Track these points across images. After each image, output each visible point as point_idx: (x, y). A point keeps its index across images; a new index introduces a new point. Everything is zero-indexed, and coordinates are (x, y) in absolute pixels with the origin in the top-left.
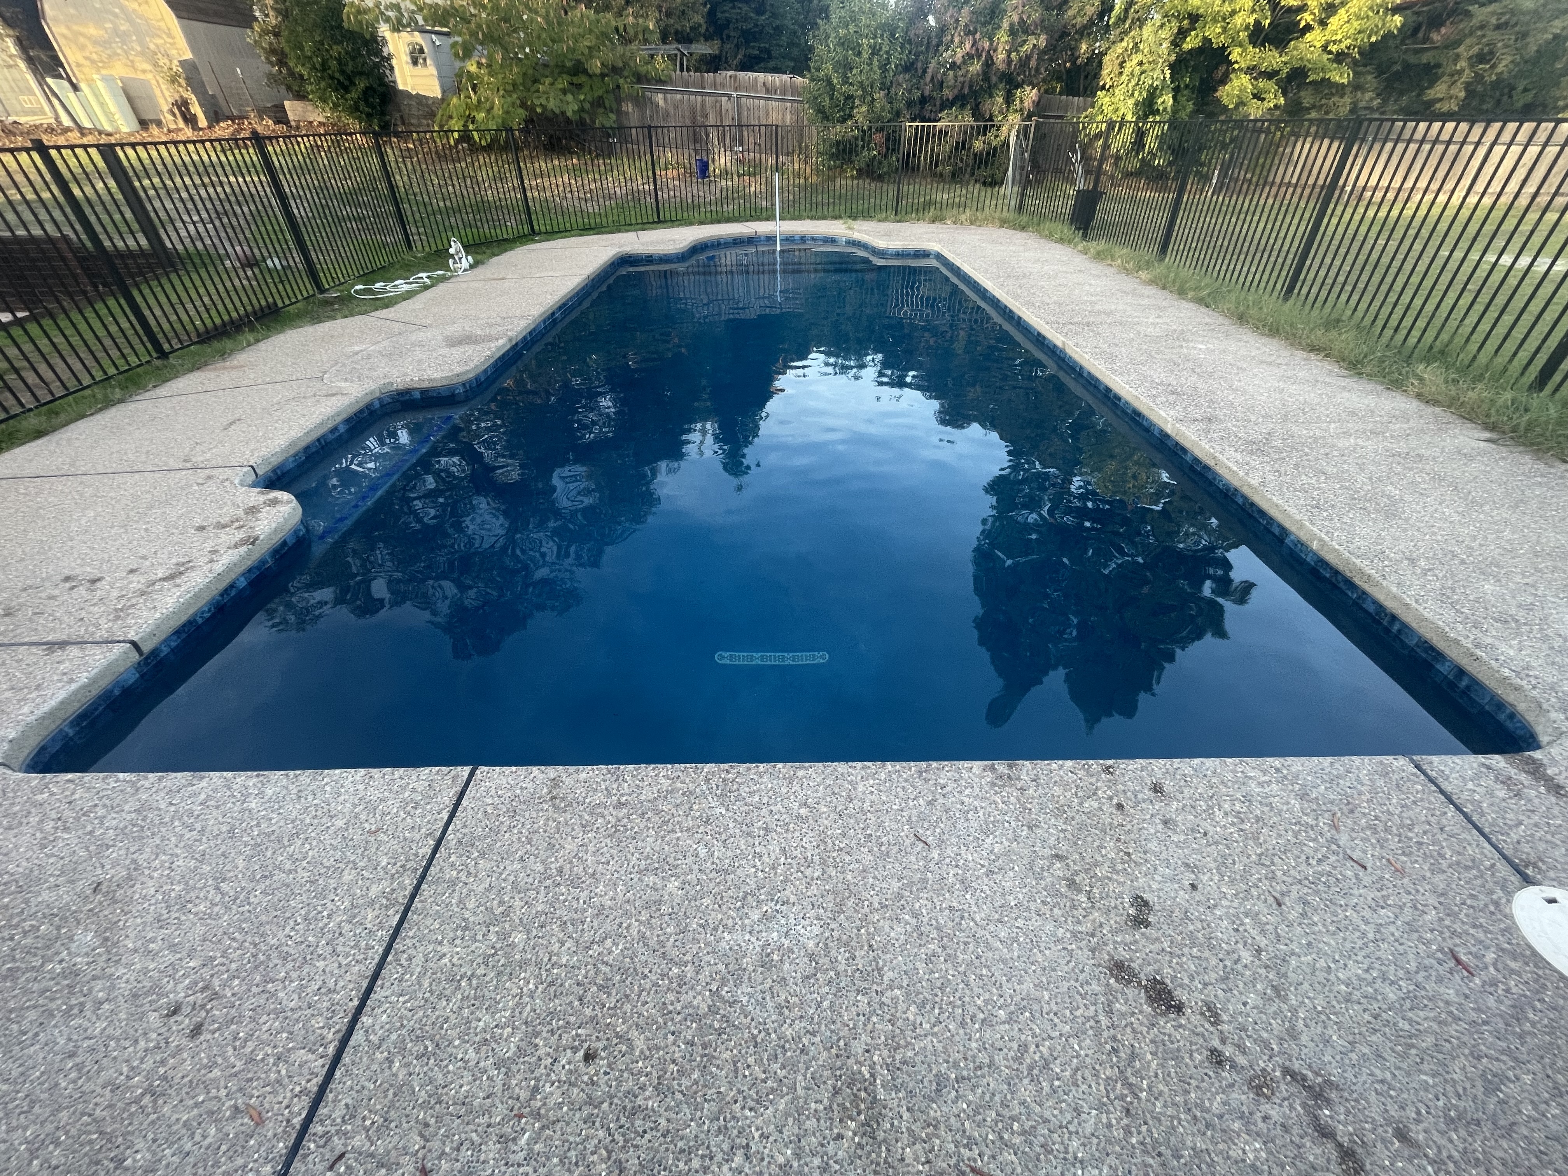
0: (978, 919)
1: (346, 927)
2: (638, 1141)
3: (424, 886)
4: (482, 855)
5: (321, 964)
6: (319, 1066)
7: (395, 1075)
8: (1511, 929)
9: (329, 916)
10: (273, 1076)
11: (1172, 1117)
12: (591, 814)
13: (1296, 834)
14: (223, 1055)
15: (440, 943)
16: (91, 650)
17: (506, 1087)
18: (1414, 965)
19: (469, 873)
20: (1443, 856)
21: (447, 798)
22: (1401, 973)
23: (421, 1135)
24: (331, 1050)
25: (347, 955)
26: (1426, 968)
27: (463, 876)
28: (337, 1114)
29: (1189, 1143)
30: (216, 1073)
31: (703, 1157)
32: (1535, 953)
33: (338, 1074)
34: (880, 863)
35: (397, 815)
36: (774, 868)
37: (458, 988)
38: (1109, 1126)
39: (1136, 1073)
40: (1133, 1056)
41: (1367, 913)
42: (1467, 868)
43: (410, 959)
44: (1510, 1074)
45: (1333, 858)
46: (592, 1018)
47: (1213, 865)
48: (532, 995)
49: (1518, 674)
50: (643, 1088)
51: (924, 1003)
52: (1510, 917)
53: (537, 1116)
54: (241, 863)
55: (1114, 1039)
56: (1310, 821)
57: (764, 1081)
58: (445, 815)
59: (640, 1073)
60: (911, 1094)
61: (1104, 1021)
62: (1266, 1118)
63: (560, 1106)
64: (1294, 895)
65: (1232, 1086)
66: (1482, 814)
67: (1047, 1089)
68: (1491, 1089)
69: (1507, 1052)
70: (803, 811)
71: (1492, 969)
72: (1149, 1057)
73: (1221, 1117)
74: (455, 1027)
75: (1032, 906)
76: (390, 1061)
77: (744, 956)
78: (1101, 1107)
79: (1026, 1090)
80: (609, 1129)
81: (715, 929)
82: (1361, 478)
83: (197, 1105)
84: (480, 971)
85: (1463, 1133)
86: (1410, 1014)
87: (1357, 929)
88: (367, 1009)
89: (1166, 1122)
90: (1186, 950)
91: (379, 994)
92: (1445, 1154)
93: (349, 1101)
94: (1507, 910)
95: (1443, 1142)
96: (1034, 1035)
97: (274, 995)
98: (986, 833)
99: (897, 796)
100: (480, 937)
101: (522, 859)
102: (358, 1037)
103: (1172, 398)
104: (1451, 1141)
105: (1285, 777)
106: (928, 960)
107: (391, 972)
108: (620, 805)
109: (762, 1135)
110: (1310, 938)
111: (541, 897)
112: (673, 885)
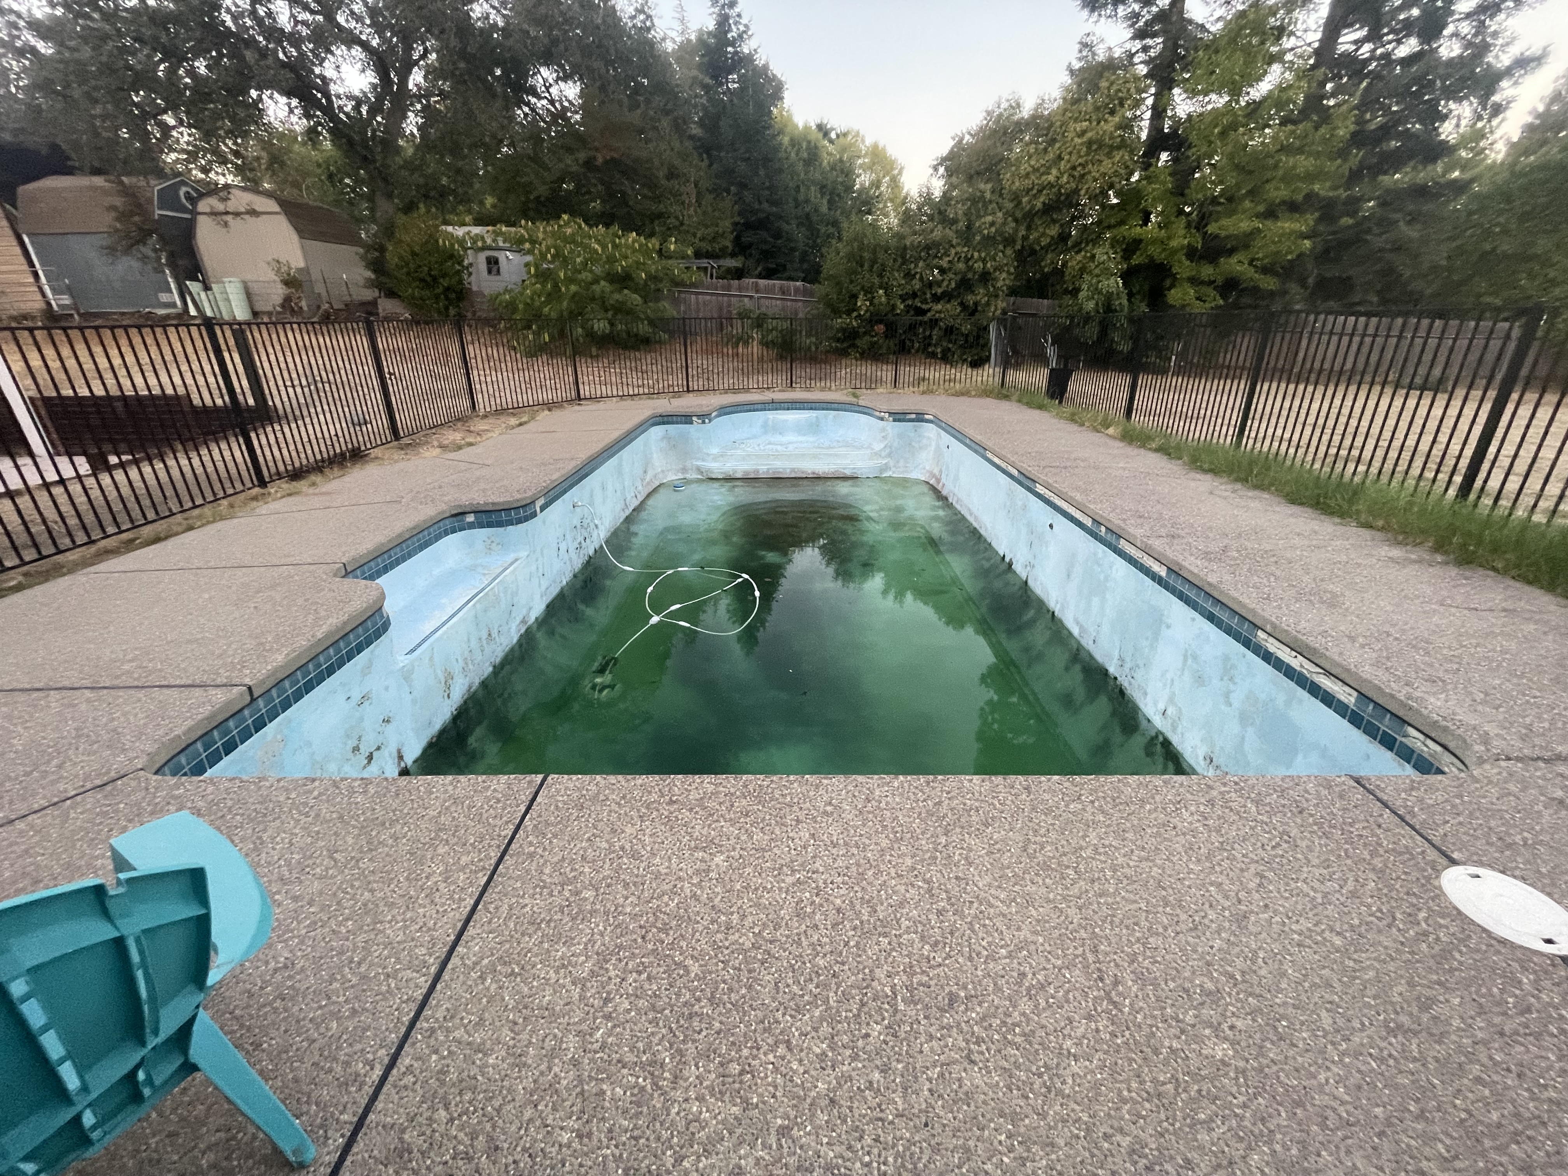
0: (980, 885)
1: (442, 886)
2: (696, 1036)
3: (507, 857)
4: (555, 836)
5: (421, 911)
6: (424, 983)
7: (488, 989)
8: (1439, 895)
9: (427, 878)
10: (384, 988)
11: (1151, 1026)
12: (648, 808)
13: (1252, 828)
14: (341, 972)
15: (523, 897)
16: (212, 691)
17: (582, 998)
18: (1356, 922)
19: (545, 849)
20: (1380, 845)
21: (525, 797)
22: (1346, 927)
23: (512, 1031)
24: (433, 970)
25: (444, 904)
26: (1367, 924)
27: (539, 850)
28: (440, 1014)
29: (1167, 1044)
30: (336, 985)
31: (751, 1048)
32: (1460, 913)
33: (439, 987)
34: (896, 846)
35: (482, 807)
36: (805, 847)
37: (539, 928)
38: (1097, 1030)
39: (1120, 994)
40: (1116, 983)
41: (1316, 885)
42: (1401, 854)
43: (497, 908)
44: (1441, 998)
45: (1285, 846)
46: (654, 951)
47: (1180, 849)
48: (602, 934)
49: (1444, 718)
50: (699, 1000)
51: (936, 943)
52: (1440, 888)
53: (608, 1017)
54: (350, 841)
55: (1099, 970)
56: (1265, 819)
57: (802, 996)
58: (523, 808)
59: (696, 988)
60: (927, 1007)
61: (1091, 958)
62: (1232, 1027)
63: (628, 1011)
64: (1252, 870)
65: (1202, 1004)
66: (1414, 816)
67: (1043, 1003)
68: (1425, 1007)
69: (1439, 983)
70: (829, 809)
71: (1424, 925)
72: (1130, 983)
73: (1193, 1026)
74: (536, 955)
75: (1027, 876)
76: (482, 978)
77: (782, 908)
78: (1089, 1017)
79: (1025, 1005)
80: (671, 1028)
81: (757, 889)
82: (1306, 579)
83: (320, 1007)
84: (558, 917)
85: (1400, 1038)
86: (1355, 956)
87: (1308, 895)
88: (462, 942)
89: (1146, 1030)
90: (1160, 909)
91: (471, 931)
92: (1386, 1053)
93: (449, 1006)
94: (1436, 883)
95: (1384, 1044)
96: (1031, 967)
97: (382, 932)
98: (987, 825)
99: (908, 798)
100: (556, 893)
101: (589, 840)
102: (455, 961)
103: (1139, 521)
104: (1390, 1044)
105: (1242, 789)
106: (939, 913)
107: (481, 915)
108: (671, 802)
109: (801, 1034)
110: (1267, 901)
111: (607, 866)
112: (719, 859)
